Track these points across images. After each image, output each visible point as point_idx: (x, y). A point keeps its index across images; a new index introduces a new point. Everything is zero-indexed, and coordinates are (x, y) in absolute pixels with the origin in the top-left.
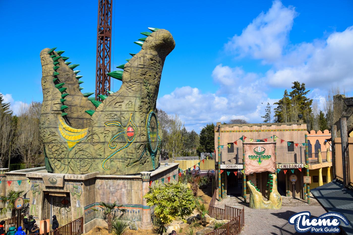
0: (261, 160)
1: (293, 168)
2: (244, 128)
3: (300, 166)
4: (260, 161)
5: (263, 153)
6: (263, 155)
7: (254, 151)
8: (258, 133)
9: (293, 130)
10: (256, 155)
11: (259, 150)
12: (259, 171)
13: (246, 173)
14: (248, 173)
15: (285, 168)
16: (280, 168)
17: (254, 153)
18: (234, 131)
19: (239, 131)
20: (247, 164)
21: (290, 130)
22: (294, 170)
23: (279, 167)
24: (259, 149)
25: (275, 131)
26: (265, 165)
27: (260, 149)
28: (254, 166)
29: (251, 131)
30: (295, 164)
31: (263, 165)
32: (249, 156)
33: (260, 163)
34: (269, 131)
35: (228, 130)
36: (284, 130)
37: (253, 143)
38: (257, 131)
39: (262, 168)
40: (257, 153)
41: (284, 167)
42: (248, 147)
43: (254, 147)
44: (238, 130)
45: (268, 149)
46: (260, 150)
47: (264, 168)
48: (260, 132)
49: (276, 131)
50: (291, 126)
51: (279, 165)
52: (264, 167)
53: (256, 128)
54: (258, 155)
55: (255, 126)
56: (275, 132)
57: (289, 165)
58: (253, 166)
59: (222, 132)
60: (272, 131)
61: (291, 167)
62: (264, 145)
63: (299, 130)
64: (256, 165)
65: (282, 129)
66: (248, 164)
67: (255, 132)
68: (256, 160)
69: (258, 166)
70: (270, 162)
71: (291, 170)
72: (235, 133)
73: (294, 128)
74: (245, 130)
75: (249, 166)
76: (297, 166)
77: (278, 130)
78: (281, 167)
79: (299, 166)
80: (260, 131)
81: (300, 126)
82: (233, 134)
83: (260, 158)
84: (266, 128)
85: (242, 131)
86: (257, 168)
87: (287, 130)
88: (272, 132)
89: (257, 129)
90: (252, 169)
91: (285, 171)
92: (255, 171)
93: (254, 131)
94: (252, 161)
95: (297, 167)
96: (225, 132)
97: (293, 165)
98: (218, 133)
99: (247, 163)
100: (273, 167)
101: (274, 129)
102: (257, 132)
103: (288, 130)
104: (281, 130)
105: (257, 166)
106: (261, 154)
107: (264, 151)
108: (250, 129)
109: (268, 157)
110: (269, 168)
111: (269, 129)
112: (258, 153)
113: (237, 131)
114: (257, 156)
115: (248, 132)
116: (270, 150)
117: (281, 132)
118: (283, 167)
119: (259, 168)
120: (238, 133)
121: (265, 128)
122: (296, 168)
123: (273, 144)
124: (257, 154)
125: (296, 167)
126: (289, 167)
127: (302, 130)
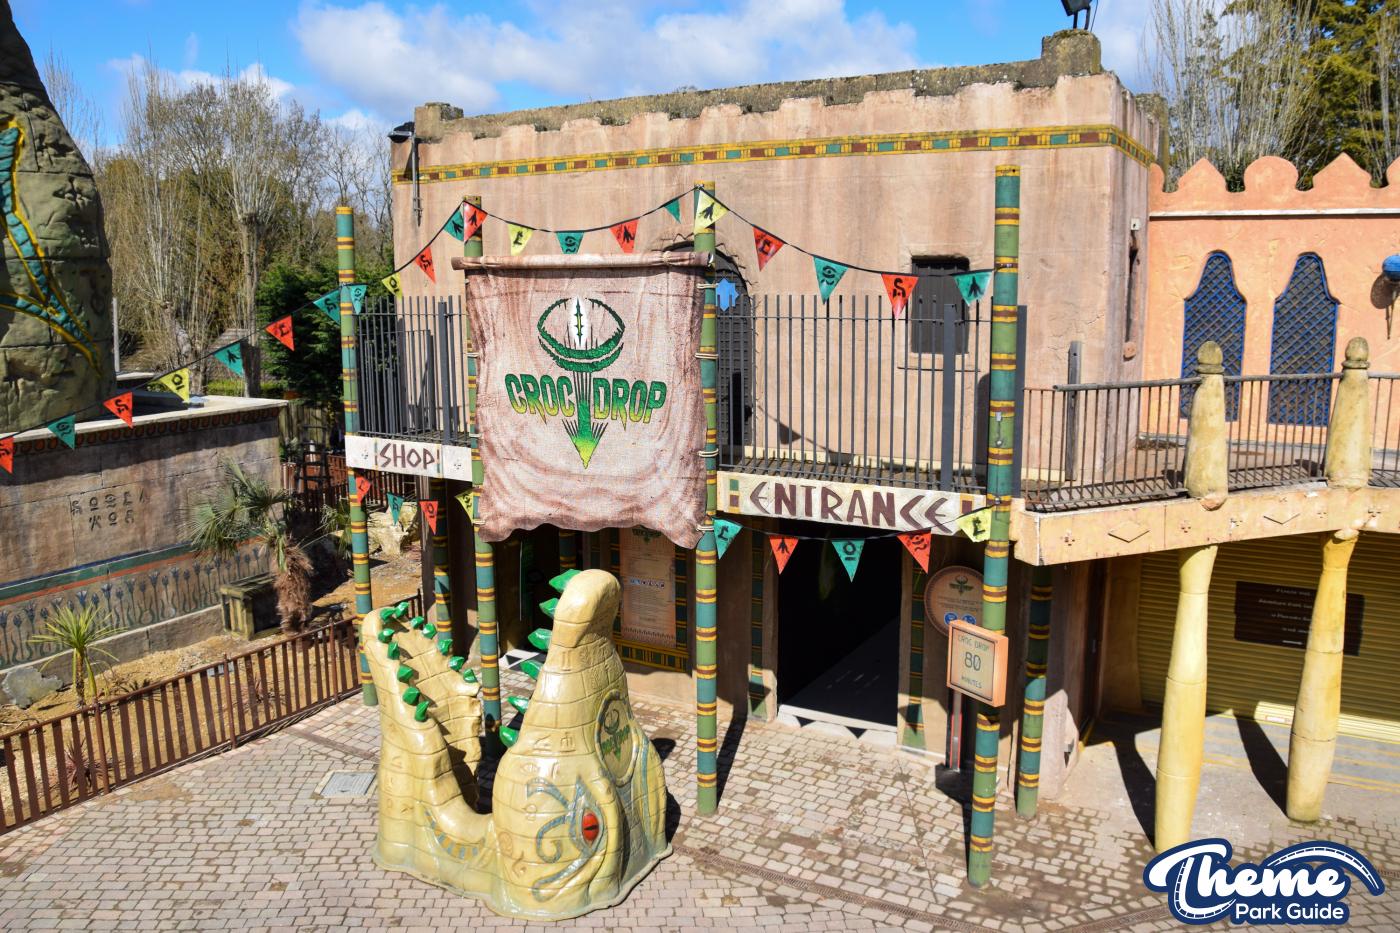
0: (599, 416)
1: (857, 522)
2: (572, 140)
3: (930, 513)
4: (585, 431)
5: (610, 361)
6: (610, 373)
7: (543, 332)
8: (670, 179)
9: (969, 141)
10: (556, 373)
11: (574, 331)
12: (583, 518)
13: (491, 525)
14: (502, 527)
15: (785, 514)
16: (747, 508)
17: (540, 352)
18: (503, 170)
19: (541, 168)
20: (492, 450)
21: (939, 142)
22: (859, 544)
23: (734, 501)
24: (574, 321)
25: (807, 150)
26: (626, 468)
27: (584, 321)
28: (546, 470)
29: (622, 162)
30: (884, 490)
31: (615, 471)
32: (510, 379)
33: (587, 448)
34: (757, 153)
35: (468, 160)
36: (886, 145)
37: (537, 260)
38: (664, 159)
39: (599, 492)
40: (563, 353)
41: (778, 509)
42: (496, 301)
43: (537, 295)
44: (533, 156)
45: (646, 320)
46: (585, 331)
47: (622, 499)
48: (687, 169)
49: (821, 149)
50: (953, 104)
51: (734, 485)
52: (621, 489)
53: (657, 137)
54: (569, 374)
55: (649, 117)
56: (804, 162)
57: (826, 492)
58: (535, 465)
59: (435, 176)
60: (782, 150)
61: (842, 512)
62: (608, 283)
63: (1028, 140)
64: (562, 463)
65: (873, 131)
66: (500, 452)
67: (646, 170)
68: (557, 420)
69: (576, 468)
70: (660, 445)
71: (838, 546)
72: (510, 181)
73: (982, 123)
74: (581, 150)
75: (512, 467)
76: (899, 505)
77: (834, 148)
78: (755, 497)
79: (913, 512)
80: (687, 159)
81: (1042, 101)
82: (498, 189)
83: (582, 398)
84: (732, 130)
85: (560, 166)
86: (568, 485)
87: (913, 145)
88: (784, 163)
89: (666, 144)
90: (536, 497)
91: (783, 546)
92: (554, 511)
93: (642, 161)
94: (532, 419)
95: (901, 524)
96: (451, 175)
97: (857, 495)
98: (412, 186)
99: (494, 440)
100: (685, 492)
101: (801, 136)
102: (662, 170)
103: (927, 136)
104: (858, 148)
105: (568, 474)
106: (595, 367)
107: (617, 337)
108: (613, 143)
109: (645, 396)
110: (653, 503)
111: (757, 140)
112: (569, 352)
113: (522, 169)
114: (562, 379)
115: (599, 173)
116: (660, 326)
117: (857, 158)
118: (770, 509)
119: (582, 487)
120: (530, 179)
121: (725, 133)
122: (883, 525)
123: (682, 278)
124: (562, 364)
125: (891, 521)
126: (826, 510)
127: (1059, 138)
